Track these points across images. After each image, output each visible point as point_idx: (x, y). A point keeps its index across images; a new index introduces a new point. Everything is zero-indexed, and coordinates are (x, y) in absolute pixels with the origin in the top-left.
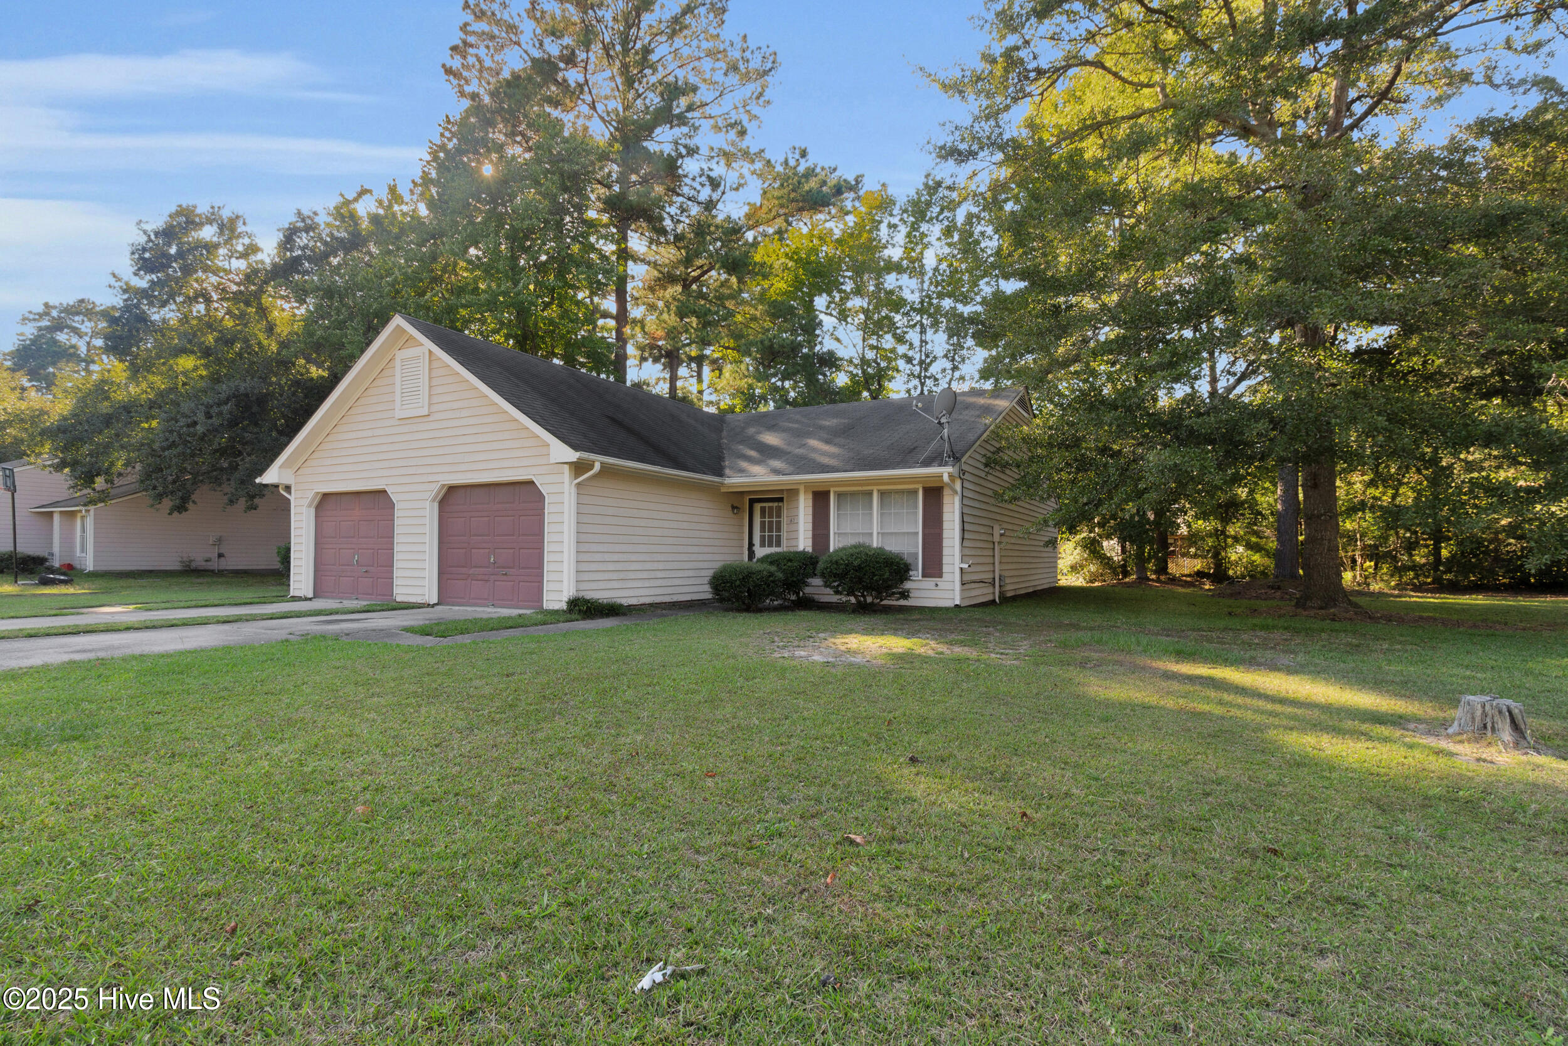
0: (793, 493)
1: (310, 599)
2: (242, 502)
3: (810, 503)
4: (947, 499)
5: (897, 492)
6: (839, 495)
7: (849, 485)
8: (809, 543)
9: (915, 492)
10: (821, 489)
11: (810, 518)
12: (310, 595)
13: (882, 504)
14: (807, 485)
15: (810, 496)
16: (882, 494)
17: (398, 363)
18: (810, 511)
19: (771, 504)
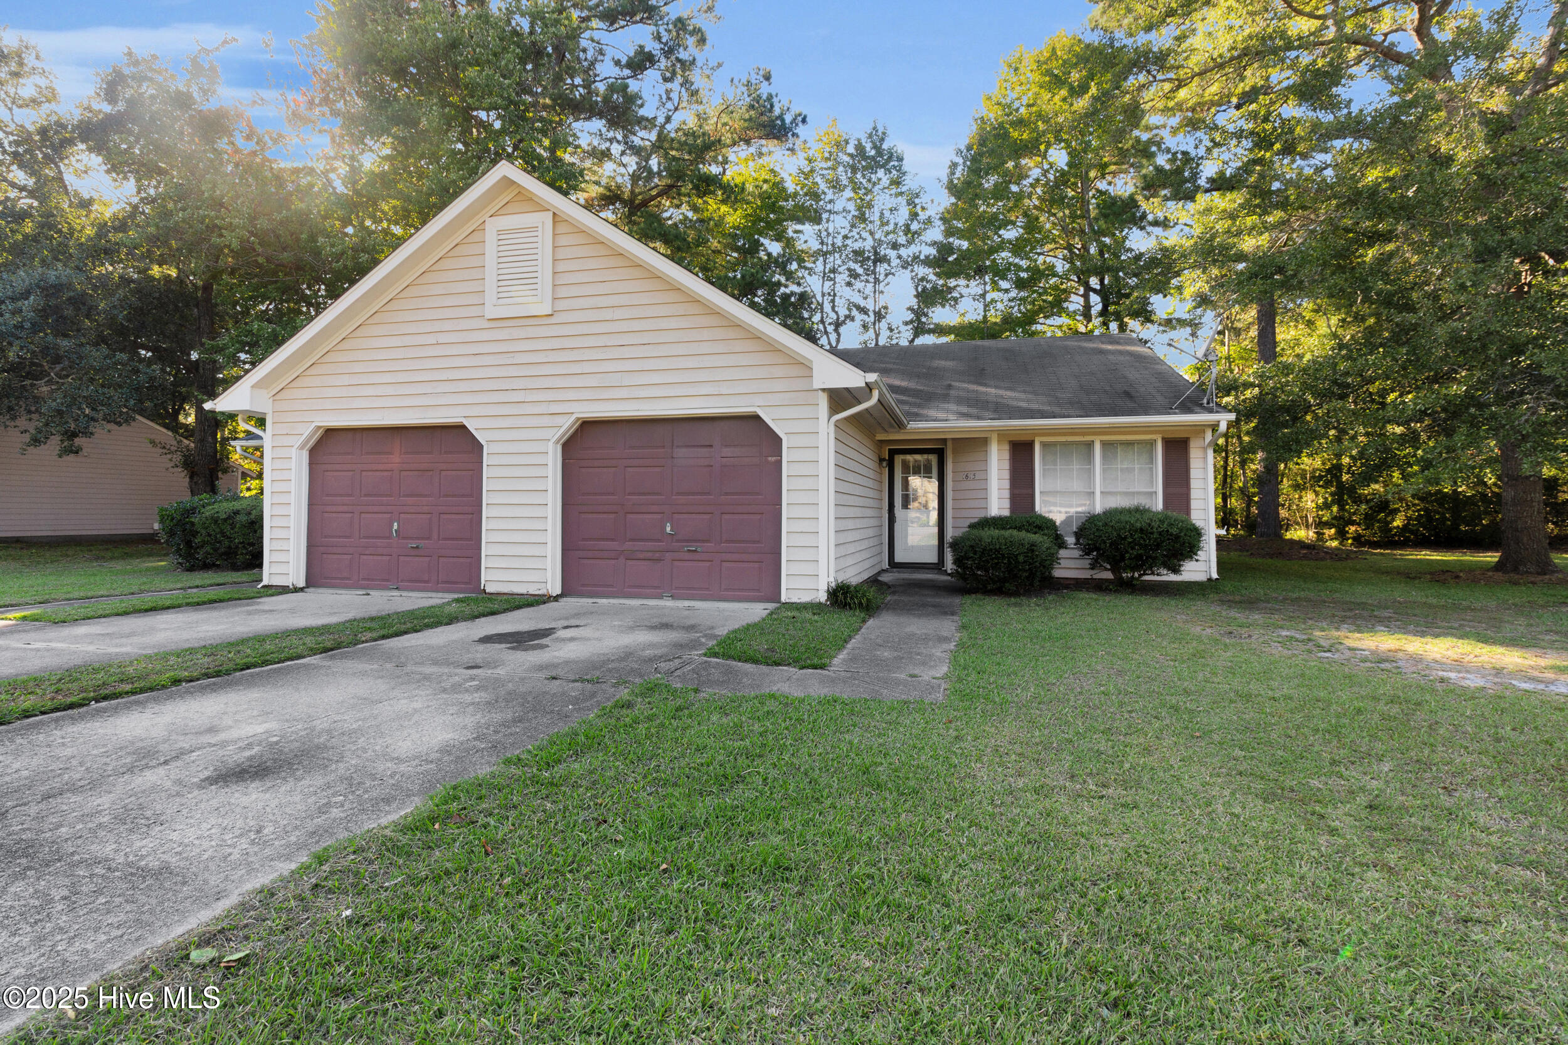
0: (975, 444)
1: (302, 590)
2: (55, 440)
3: (1006, 455)
4: (1195, 454)
5: (1129, 444)
6: (1044, 445)
7: (1065, 434)
8: (1006, 504)
9: (1152, 443)
10: (1023, 438)
11: (1006, 475)
12: (301, 583)
13: (1104, 457)
14: (1002, 435)
15: (1006, 447)
16: (1104, 444)
17: (491, 236)
18: (1006, 465)
19: (918, 457)
